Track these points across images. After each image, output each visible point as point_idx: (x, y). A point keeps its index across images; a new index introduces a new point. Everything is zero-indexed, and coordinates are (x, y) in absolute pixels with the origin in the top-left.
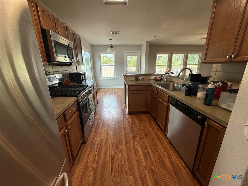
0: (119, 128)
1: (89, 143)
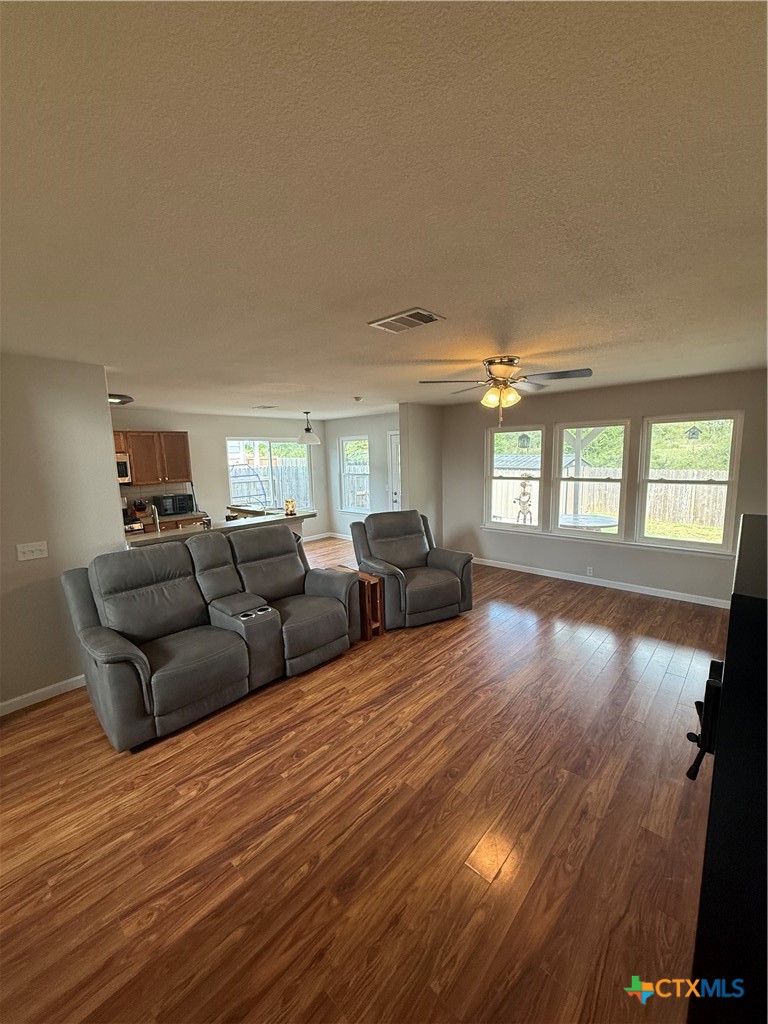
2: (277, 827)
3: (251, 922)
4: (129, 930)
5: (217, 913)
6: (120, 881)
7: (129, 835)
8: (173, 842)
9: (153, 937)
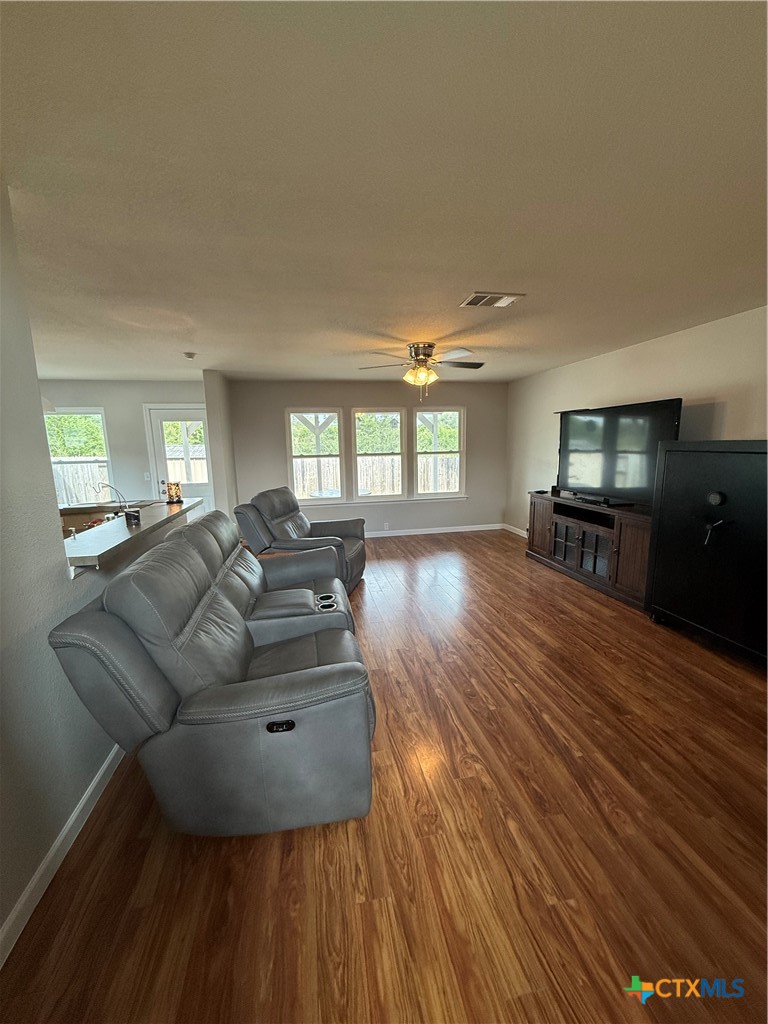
2: (551, 726)
3: (636, 758)
4: (630, 830)
5: (626, 774)
6: (573, 835)
7: (512, 825)
8: (538, 790)
9: (640, 814)
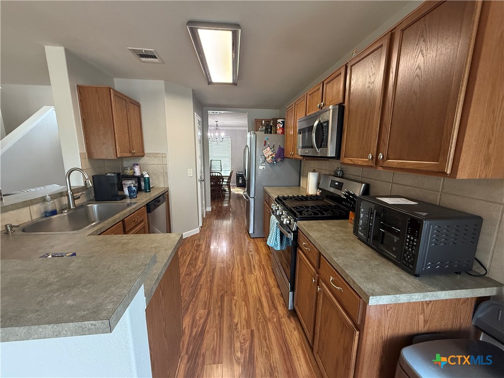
0: (222, 295)
1: (269, 269)
